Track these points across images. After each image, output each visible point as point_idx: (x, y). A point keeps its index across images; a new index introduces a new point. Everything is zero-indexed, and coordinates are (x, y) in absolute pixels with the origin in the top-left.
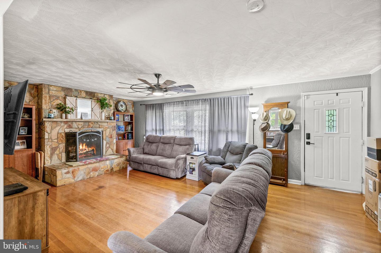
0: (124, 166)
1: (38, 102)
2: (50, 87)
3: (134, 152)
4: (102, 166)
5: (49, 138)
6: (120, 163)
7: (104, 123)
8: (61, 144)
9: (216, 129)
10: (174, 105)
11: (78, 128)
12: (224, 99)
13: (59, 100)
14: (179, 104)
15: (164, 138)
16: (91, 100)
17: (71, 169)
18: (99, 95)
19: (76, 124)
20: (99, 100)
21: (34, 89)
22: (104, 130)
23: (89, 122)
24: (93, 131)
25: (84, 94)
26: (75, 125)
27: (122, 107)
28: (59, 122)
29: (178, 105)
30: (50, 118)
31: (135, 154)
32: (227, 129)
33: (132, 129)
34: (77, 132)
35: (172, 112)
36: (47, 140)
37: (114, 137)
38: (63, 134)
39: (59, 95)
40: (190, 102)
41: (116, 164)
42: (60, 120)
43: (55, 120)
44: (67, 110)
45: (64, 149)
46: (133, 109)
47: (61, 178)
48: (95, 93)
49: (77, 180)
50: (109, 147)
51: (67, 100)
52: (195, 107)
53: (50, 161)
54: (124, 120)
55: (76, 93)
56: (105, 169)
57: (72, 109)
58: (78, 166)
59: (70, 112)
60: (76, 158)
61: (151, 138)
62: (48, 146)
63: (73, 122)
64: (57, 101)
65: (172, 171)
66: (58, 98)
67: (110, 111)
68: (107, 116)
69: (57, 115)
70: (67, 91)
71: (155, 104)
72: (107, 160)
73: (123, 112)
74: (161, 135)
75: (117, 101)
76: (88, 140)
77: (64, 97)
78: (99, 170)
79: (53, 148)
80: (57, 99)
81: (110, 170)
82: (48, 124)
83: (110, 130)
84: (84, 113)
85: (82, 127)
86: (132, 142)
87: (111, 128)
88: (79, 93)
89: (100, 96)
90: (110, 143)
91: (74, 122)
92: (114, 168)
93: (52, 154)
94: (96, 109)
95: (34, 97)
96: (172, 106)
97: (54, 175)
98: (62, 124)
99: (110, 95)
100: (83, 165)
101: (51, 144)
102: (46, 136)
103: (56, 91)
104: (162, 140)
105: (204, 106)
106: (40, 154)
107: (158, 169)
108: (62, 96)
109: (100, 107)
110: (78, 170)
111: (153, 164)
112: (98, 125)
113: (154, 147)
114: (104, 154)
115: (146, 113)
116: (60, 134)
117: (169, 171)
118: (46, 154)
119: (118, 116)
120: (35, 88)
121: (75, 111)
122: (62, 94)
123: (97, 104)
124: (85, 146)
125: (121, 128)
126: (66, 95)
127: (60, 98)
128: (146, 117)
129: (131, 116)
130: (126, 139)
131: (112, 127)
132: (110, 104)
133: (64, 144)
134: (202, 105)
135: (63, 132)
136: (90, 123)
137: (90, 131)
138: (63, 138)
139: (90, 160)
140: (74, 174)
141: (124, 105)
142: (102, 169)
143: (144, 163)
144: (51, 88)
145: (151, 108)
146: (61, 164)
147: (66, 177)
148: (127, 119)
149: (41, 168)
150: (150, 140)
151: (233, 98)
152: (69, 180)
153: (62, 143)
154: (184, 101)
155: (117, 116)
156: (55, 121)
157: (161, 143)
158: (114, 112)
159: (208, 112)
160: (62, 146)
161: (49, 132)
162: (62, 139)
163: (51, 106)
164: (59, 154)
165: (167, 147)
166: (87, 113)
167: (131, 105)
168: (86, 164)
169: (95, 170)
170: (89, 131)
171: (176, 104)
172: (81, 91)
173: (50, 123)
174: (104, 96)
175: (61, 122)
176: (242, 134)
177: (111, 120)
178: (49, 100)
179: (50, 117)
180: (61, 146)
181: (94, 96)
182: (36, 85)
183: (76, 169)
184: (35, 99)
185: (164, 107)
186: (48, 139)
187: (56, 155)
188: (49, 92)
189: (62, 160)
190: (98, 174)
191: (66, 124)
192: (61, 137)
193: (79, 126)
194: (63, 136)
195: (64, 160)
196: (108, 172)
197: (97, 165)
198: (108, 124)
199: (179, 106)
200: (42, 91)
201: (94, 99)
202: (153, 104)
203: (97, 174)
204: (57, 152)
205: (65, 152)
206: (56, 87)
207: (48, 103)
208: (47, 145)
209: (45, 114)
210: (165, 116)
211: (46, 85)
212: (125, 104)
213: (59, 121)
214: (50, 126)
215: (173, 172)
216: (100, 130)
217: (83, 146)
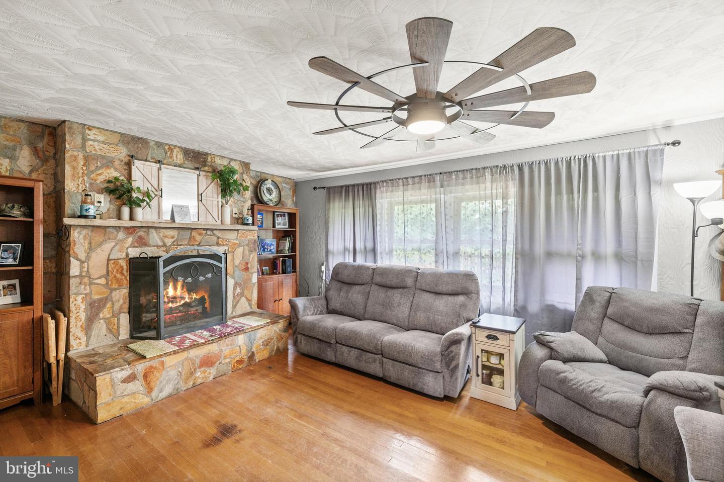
0: (280, 345)
1: (55, 175)
2: (87, 131)
3: (305, 308)
4: (226, 351)
5: (84, 274)
6: (272, 339)
7: (229, 231)
8: (118, 291)
9: (540, 248)
10: (405, 187)
11: (164, 245)
12: (569, 164)
13: (112, 170)
14: (420, 183)
15: (385, 272)
16: (197, 172)
17: (140, 367)
18: (218, 161)
19: (158, 234)
20: (218, 172)
21: (45, 138)
22: (228, 250)
23: (192, 229)
24: (201, 253)
25: (179, 157)
26: (155, 237)
27: (270, 195)
28: (111, 230)
29: (417, 186)
30: (86, 217)
31: (308, 315)
32: (580, 249)
33: (293, 248)
34: (159, 257)
35: (398, 203)
36: (78, 280)
37: (253, 267)
38: (124, 264)
39: (113, 155)
40: (454, 177)
41: (261, 342)
42: (114, 222)
43: (98, 222)
44: (134, 195)
45: (124, 303)
46: (294, 199)
47: (110, 396)
48: (207, 154)
49: (156, 398)
50: (242, 294)
51: (134, 168)
52: (470, 189)
53: (84, 339)
54: (274, 226)
55: (158, 154)
56: (234, 358)
57: (147, 194)
58: (160, 356)
59: (143, 201)
60: (157, 328)
61: (346, 272)
62: (80, 298)
63: (150, 230)
64: (108, 171)
65: (431, 374)
66: (109, 163)
67: (244, 202)
68: (236, 216)
69: (109, 210)
70: (136, 146)
71: (354, 186)
72: (239, 331)
73: (271, 204)
74: (370, 264)
75: (258, 179)
76: (190, 280)
77: (127, 161)
78: (218, 362)
79: (95, 302)
80: (108, 167)
81: (246, 360)
82: (79, 233)
83: (244, 251)
84: (179, 206)
85: (174, 242)
86: (294, 281)
87: (247, 245)
88: (166, 153)
89: (221, 163)
90: (243, 285)
91: (153, 231)
92: (255, 353)
93: (91, 320)
94: (211, 195)
95: (45, 161)
96: (401, 187)
97: (90, 388)
98: (121, 235)
99: (243, 162)
100: (175, 352)
101: (88, 291)
102: (74, 269)
103: (103, 142)
104: (378, 279)
105: (501, 185)
106: (54, 321)
107: (382, 363)
108: (122, 158)
109: (220, 191)
110: (161, 368)
111: (367, 347)
112: (215, 238)
113: (356, 295)
114: (228, 314)
115: (329, 209)
116: (114, 263)
117: (419, 373)
118: (72, 321)
119: (262, 214)
120: (49, 134)
121: (157, 201)
122: (122, 153)
123: (213, 184)
124: (182, 289)
125: (268, 245)
126: (132, 157)
127: (117, 163)
128: (329, 217)
129: (292, 217)
130: (279, 273)
131: (247, 242)
132: (244, 184)
133: (125, 291)
134: (492, 183)
135: (124, 256)
136: (194, 233)
137: (195, 253)
138: (123, 274)
139: (195, 335)
140: (149, 379)
141: (274, 190)
142: (225, 357)
143: (337, 342)
144: (91, 134)
145: (341, 195)
146: (116, 349)
147: (125, 393)
148: (282, 223)
149: (58, 362)
150: (344, 276)
151: (601, 159)
152: (135, 399)
153: (120, 285)
154: (436, 174)
155: (259, 216)
156: (100, 226)
157: (377, 287)
158: (252, 206)
159: (512, 202)
160: (121, 295)
161: (82, 256)
162: (118, 276)
163: (91, 184)
164: (111, 317)
165: (396, 296)
166: (187, 207)
167: (291, 189)
168: (184, 350)
169: (207, 363)
170: (191, 254)
171: (411, 183)
172: (172, 147)
173: (84, 232)
174: (229, 163)
175: (118, 228)
176: (639, 263)
177: (247, 224)
178: (85, 168)
179: (85, 213)
180: (118, 296)
181: (204, 164)
182: (49, 127)
183: (154, 365)
184: (49, 164)
185: (378, 191)
186: (80, 276)
187: (102, 321)
188: (83, 146)
189: (119, 334)
190: (215, 373)
191: (131, 233)
192: (117, 270)
193: (166, 240)
194: (122, 267)
195: (124, 334)
196: (241, 367)
197: (213, 348)
198: (239, 235)
199: (420, 189)
200: (64, 141)
201: (204, 171)
202: (347, 187)
203: (212, 372)
204: (106, 313)
205: (129, 313)
206: (105, 132)
207: (80, 175)
208: (77, 294)
209: (72, 205)
210: (381, 214)
211: (75, 126)
212: (277, 187)
213: (113, 227)
214: (85, 240)
215: (436, 378)
216: (220, 250)
217: (175, 289)
